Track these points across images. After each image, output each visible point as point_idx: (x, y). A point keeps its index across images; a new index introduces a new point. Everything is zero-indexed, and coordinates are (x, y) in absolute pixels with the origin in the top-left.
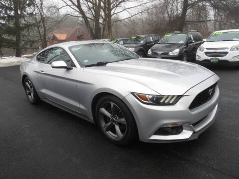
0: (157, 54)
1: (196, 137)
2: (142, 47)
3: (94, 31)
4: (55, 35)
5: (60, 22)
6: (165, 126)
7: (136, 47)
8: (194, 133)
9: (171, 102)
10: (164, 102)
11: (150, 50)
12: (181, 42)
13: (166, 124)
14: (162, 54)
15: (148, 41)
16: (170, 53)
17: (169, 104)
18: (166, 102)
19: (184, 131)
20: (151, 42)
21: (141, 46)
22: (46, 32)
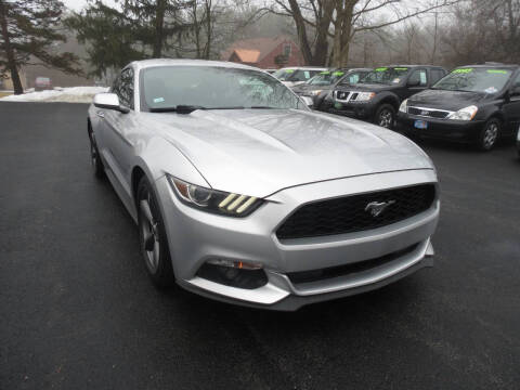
0: (419, 112)
1: (293, 307)
2: (392, 94)
3: (313, 50)
4: (237, 52)
5: (246, 23)
6: (217, 263)
7: (376, 92)
8: (292, 296)
9: (239, 211)
10: (226, 207)
11: (405, 102)
12: (491, 90)
13: (220, 259)
14: (431, 113)
15: (413, 79)
16: (451, 113)
17: (234, 215)
18: (230, 208)
19: (269, 285)
20: (419, 84)
21: (391, 90)
22: (211, 44)
